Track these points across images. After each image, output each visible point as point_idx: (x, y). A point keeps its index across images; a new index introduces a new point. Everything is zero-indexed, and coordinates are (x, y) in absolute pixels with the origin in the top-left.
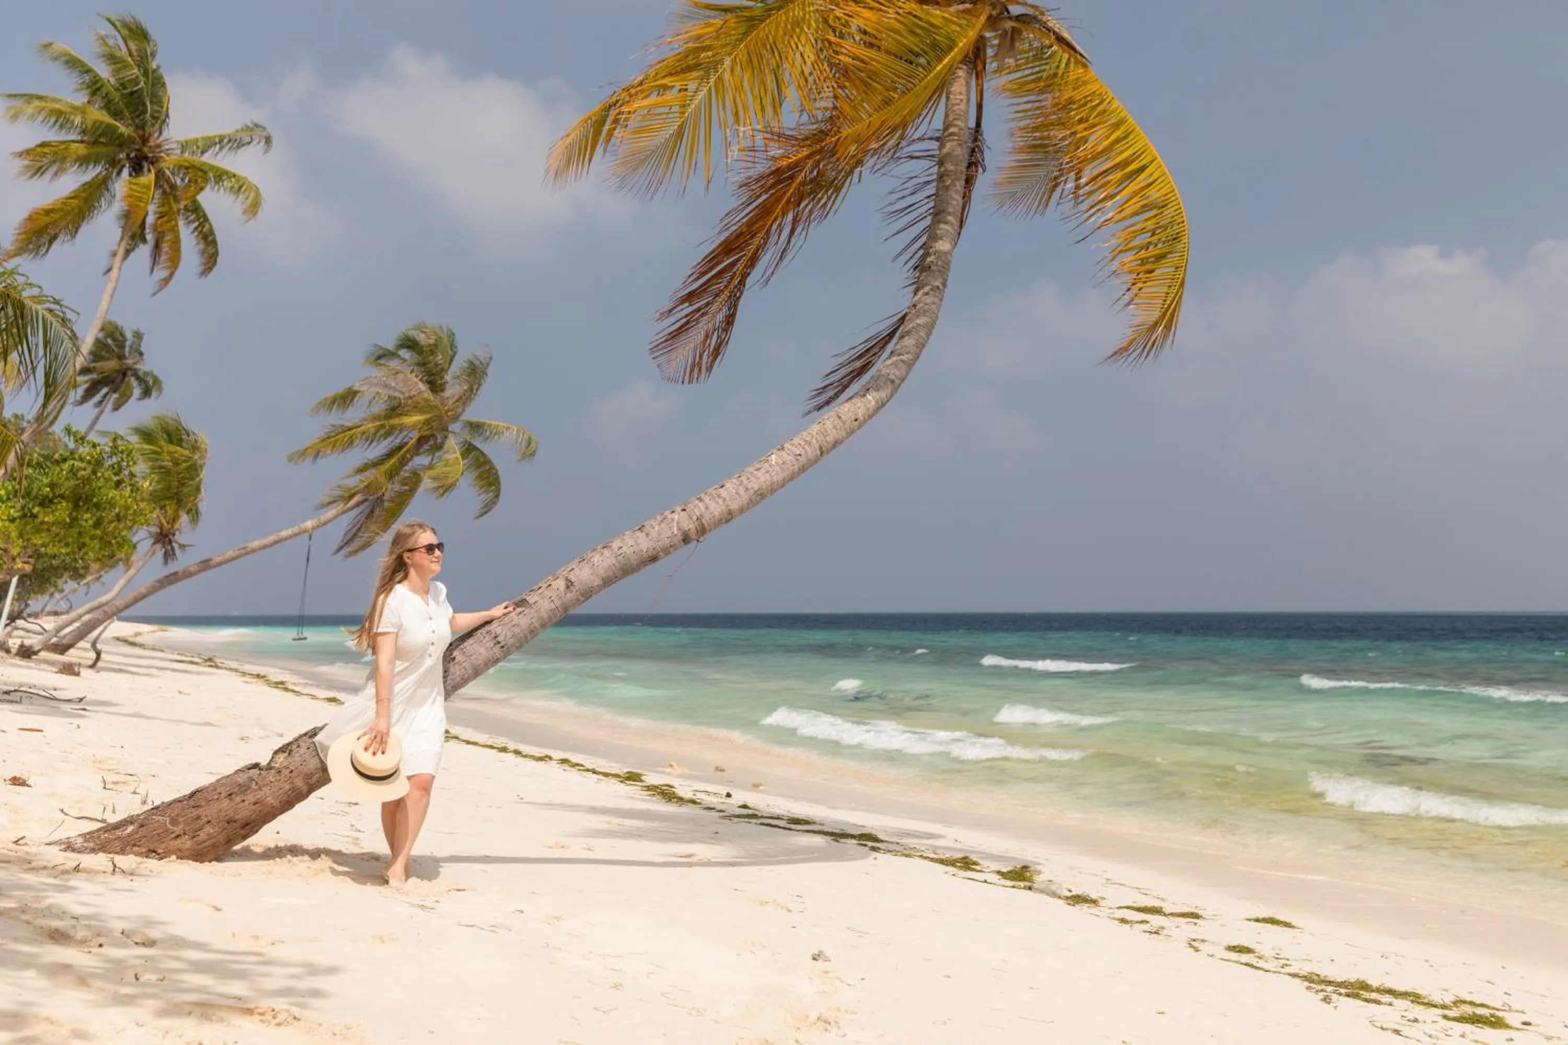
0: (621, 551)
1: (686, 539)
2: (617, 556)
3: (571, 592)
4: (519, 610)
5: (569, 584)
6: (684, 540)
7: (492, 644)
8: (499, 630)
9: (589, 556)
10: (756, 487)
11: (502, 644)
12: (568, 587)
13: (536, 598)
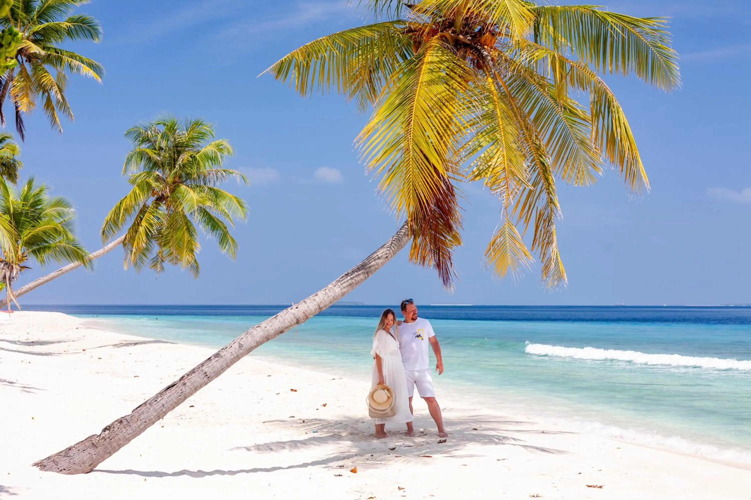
0: (266, 329)
1: (298, 322)
2: (264, 331)
3: (242, 350)
4: (217, 359)
5: (241, 346)
6: (297, 323)
7: (203, 376)
8: (206, 370)
9: (251, 331)
10: (333, 295)
11: (208, 376)
12: (240, 347)
13: (225, 353)
